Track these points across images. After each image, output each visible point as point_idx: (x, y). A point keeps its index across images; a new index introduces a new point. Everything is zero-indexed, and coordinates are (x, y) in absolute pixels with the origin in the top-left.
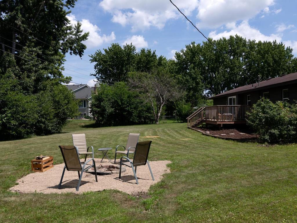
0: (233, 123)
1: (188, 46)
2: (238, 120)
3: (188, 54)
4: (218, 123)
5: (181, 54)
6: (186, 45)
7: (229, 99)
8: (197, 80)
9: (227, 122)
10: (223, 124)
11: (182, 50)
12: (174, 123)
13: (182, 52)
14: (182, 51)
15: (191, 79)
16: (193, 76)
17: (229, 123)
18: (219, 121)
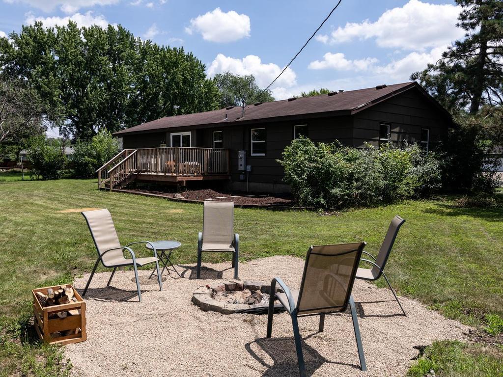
0: (202, 179)
1: (27, 28)
2: (209, 173)
3: (27, 44)
4: (179, 179)
5: (10, 41)
6: (23, 26)
7: (173, 136)
8: (54, 98)
9: (193, 177)
10: (186, 181)
11: (13, 34)
12: (23, 180)
13: (12, 39)
14: (14, 36)
15: (39, 95)
16: (43, 89)
17: (196, 179)
18: (181, 176)
